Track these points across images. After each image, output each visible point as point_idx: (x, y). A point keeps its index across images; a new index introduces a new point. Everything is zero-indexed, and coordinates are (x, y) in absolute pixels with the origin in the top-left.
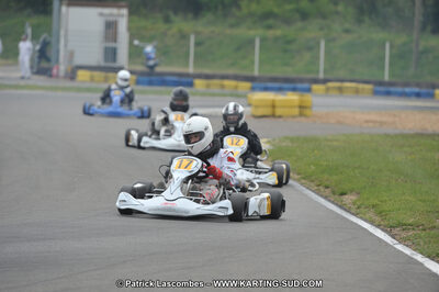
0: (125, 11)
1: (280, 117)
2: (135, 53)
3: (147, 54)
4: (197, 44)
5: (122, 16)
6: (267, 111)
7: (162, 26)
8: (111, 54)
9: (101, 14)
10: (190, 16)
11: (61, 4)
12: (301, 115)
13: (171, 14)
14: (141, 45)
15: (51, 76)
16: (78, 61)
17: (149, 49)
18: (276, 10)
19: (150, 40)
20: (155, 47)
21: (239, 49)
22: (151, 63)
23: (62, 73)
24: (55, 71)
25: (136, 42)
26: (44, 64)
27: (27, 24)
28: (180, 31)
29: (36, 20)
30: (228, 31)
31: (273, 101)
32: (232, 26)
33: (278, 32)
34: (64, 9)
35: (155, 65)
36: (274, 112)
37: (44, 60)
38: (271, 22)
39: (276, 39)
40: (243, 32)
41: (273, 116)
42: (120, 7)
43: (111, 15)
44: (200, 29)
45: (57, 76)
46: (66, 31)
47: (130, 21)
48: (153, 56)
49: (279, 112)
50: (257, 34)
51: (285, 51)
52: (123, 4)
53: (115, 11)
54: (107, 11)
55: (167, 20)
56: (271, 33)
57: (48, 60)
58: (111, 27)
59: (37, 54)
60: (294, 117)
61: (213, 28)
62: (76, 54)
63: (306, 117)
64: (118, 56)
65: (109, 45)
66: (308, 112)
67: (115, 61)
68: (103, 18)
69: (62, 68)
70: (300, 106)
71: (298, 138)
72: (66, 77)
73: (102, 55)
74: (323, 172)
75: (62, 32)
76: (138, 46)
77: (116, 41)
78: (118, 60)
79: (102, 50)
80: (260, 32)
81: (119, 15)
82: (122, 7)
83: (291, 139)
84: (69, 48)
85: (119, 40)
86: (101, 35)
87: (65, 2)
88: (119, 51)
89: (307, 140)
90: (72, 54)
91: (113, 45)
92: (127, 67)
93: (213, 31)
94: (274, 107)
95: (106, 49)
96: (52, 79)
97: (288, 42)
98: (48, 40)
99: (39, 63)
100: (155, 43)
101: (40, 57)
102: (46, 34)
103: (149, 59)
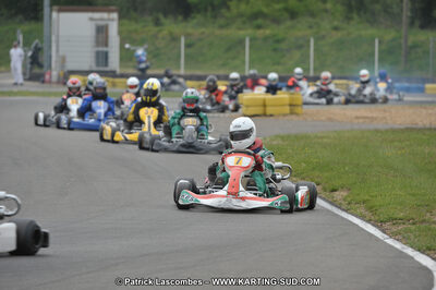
0: (115, 15)
1: (271, 115)
2: (127, 56)
3: (138, 57)
4: (188, 46)
5: (113, 20)
6: (259, 110)
7: (153, 29)
8: (102, 58)
9: (91, 19)
10: (180, 18)
11: (51, 11)
12: (292, 113)
13: (161, 16)
14: (133, 48)
15: (43, 82)
16: (70, 66)
17: (140, 52)
18: (265, 10)
19: (140, 43)
20: (146, 50)
21: (229, 49)
22: (143, 66)
23: (54, 79)
24: (47, 77)
25: (127, 46)
26: (37, 70)
27: (19, 31)
28: (171, 33)
29: (27, 26)
30: (218, 32)
31: (264, 100)
32: (221, 27)
33: (268, 32)
34: (54, 14)
35: (147, 68)
36: (265, 110)
37: (36, 66)
38: (260, 21)
39: (266, 39)
40: (233, 32)
41: (265, 115)
42: (110, 11)
43: (102, 19)
44: (190, 30)
45: (50, 82)
46: (58, 36)
47: (120, 25)
48: (144, 58)
49: (269, 110)
50: (246, 34)
51: (275, 50)
52: (113, 8)
53: (105, 15)
54: (97, 15)
55: (157, 23)
56: (260, 33)
57: (41, 66)
58: (102, 31)
59: (29, 61)
60: (285, 115)
61: (203, 30)
62: (68, 59)
63: (297, 114)
64: (110, 60)
65: (101, 49)
66: (298, 110)
67: (106, 64)
68: (94, 23)
69: (54, 73)
70: (291, 105)
71: (289, 136)
72: (58, 82)
73: (93, 59)
74: (314, 169)
75: (54, 38)
76: (128, 49)
77: (106, 45)
78: (110, 64)
79: (93, 55)
80: (250, 31)
81: (109, 20)
82: (113, 11)
83: (282, 138)
84: (61, 53)
85: (110, 44)
86: (93, 39)
87: (55, 8)
88: (110, 55)
89: (297, 137)
90: (63, 60)
91: (105, 49)
92: (118, 71)
93: (203, 33)
94: (265, 106)
95: (98, 53)
96: (45, 85)
97: (278, 41)
98: (40, 45)
99: (31, 69)
100: (146, 46)
101: (32, 63)
102: (37, 41)
103: (140, 62)
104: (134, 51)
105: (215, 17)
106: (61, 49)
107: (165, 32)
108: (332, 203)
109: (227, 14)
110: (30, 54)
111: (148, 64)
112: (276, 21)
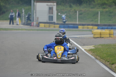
0: (55, 4)
1: (103, 38)
2: (59, 17)
3: (63, 17)
4: (80, 14)
5: (54, 5)
6: (99, 36)
7: (69, 9)
8: (51, 18)
9: (47, 5)
10: (78, 5)
11: (34, 2)
13: (72, 4)
14: (61, 15)
15: (31, 26)
16: (40, 20)
17: (63, 16)
18: (106, 2)
19: (63, 13)
20: (66, 15)
21: (94, 15)
22: (64, 21)
23: (35, 25)
24: (32, 24)
25: (59, 14)
26: (29, 22)
27: (23, 9)
28: (75, 10)
29: (27, 7)
30: (90, 10)
31: (101, 32)
32: (92, 8)
33: (107, 10)
34: (35, 3)
35: (66, 21)
36: (101, 36)
37: (29, 21)
38: (105, 6)
39: (107, 12)
40: (95, 10)
41: (101, 37)
42: (53, 2)
43: (51, 5)
44: (81, 9)
45: (33, 26)
46: (36, 11)
47: (57, 7)
48: (65, 18)
49: (102, 36)
50: (99, 10)
51: (109, 16)
52: (55, 1)
53: (52, 4)
54: (49, 4)
55: (71, 6)
56: (104, 10)
57: (30, 20)
58: (51, 9)
59: (27, 19)
60: (107, 37)
61: (86, 9)
62: (39, 18)
63: (111, 37)
64: (53, 18)
65: (50, 15)
66: (112, 36)
67: (52, 20)
68: (48, 6)
69: (35, 23)
70: (109, 34)
71: (104, 45)
72: (36, 26)
73: (48, 18)
74: (108, 56)
75: (35, 11)
76: (60, 15)
77: (52, 14)
78: (53, 20)
79: (48, 17)
80: (101, 9)
81: (53, 5)
82: (54, 2)
83: (102, 45)
84: (37, 16)
85: (53, 13)
86: (48, 12)
87: (35, 1)
88: (53, 17)
89: (107, 45)
90: (38, 18)
91: (52, 15)
92: (56, 22)
93: (86, 10)
94: (101, 34)
95: (49, 16)
96: (31, 27)
97: (111, 13)
98: (30, 13)
99: (27, 22)
100: (66, 14)
101: (28, 19)
102: (29, 12)
103: (64, 19)
104: (62, 16)
105: (90, 5)
106: (37, 15)
107: (73, 10)
108: (110, 69)
109: (94, 4)
110: (27, 16)
111: (66, 20)
112: (110, 6)
